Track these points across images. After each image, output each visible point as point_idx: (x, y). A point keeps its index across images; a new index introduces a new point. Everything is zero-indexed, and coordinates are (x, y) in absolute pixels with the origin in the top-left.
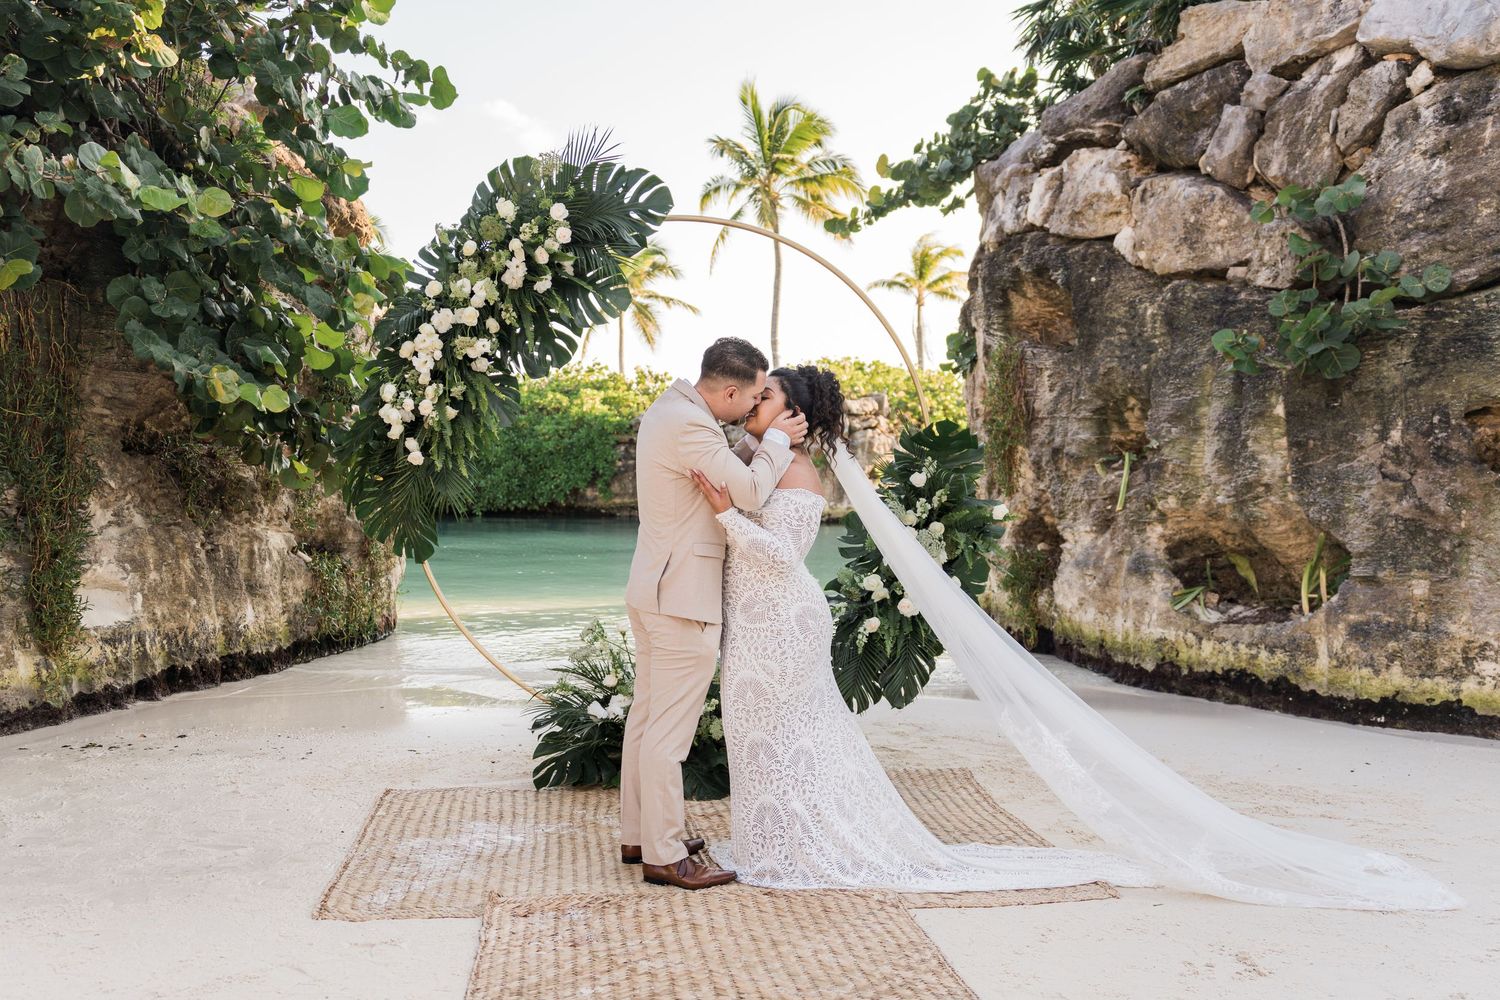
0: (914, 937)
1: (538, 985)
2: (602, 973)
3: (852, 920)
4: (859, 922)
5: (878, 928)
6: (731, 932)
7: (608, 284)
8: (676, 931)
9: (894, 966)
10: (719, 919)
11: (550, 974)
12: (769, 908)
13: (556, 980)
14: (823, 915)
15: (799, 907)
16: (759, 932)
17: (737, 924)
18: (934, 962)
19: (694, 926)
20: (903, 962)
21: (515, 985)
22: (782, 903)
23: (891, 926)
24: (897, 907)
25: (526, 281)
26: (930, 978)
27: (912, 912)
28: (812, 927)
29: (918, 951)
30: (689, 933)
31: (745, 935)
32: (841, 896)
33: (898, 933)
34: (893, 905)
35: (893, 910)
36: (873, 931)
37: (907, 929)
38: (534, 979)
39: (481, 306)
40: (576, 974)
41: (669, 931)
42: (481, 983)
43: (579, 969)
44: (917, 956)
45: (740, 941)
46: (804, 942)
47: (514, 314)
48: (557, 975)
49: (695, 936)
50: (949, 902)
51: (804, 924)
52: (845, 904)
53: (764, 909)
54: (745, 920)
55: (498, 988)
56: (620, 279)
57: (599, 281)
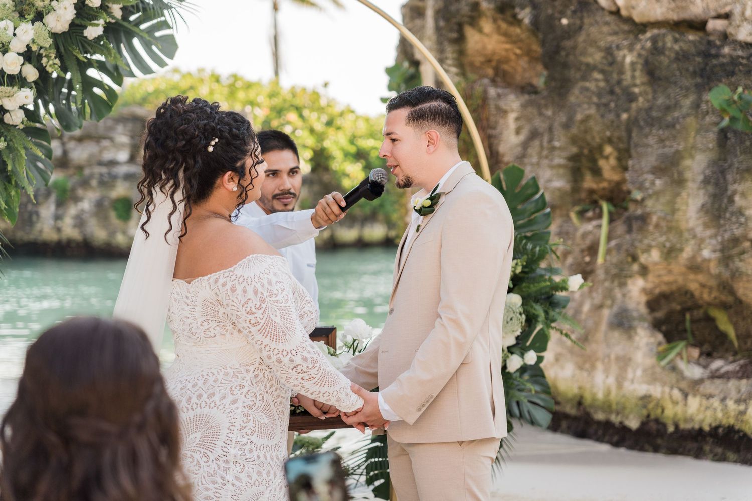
7: (151, 30)
25: (72, 24)
39: (21, 51)
47: (57, 61)
56: (165, 25)
57: (143, 26)
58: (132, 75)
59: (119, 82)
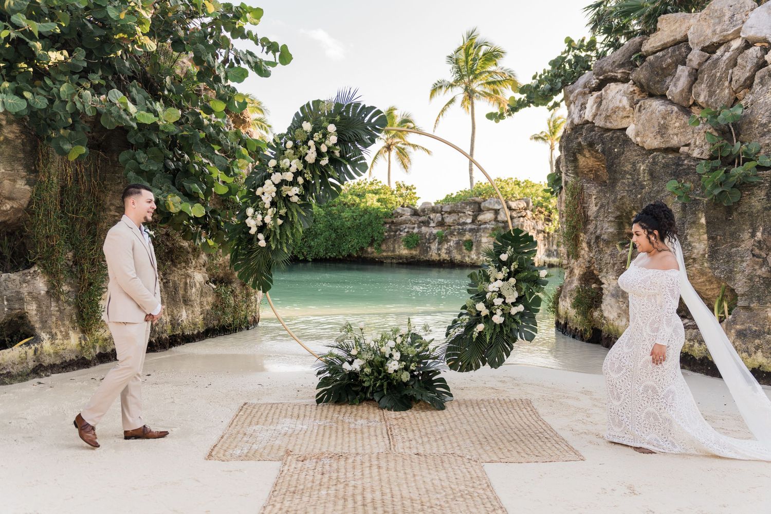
0: (480, 475)
1: (303, 489)
2: (332, 485)
3: (453, 467)
4: (456, 468)
5: (465, 470)
6: (396, 471)
7: (356, 161)
8: (370, 469)
9: (466, 486)
10: (392, 464)
11: (309, 485)
12: (416, 461)
13: (312, 488)
14: (440, 464)
15: (430, 461)
16: (408, 470)
17: (399, 468)
18: (486, 485)
19: (379, 467)
20: (471, 485)
21: (292, 489)
22: (423, 459)
23: (471, 469)
24: (476, 462)
25: (316, 160)
26: (481, 492)
27: (482, 464)
28: (434, 469)
29: (479, 480)
30: (377, 470)
31: (402, 472)
32: (451, 456)
33: (473, 472)
34: (475, 461)
35: (475, 463)
36: (461, 472)
37: (478, 471)
38: (302, 487)
39: (294, 171)
40: (321, 485)
41: (368, 469)
42: (277, 488)
43: (322, 484)
44: (478, 482)
45: (399, 474)
46: (428, 475)
47: (311, 175)
48: (312, 486)
49: (379, 472)
50: (502, 460)
51: (430, 467)
52: (452, 460)
53: (413, 461)
54: (403, 466)
55: (285, 490)
56: (362, 158)
57: (352, 159)
58: (346, 180)
59: (343, 184)
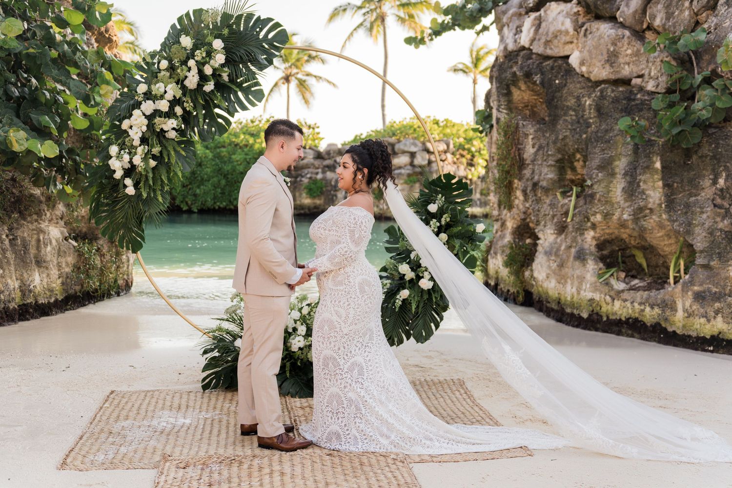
0: (409, 480)
3: (375, 470)
4: (379, 471)
5: (389, 475)
6: (303, 478)
7: (249, 87)
8: (271, 477)
10: (298, 470)
12: (329, 463)
14: (359, 467)
15: (347, 464)
16: (319, 477)
17: (308, 473)
19: (282, 474)
22: (337, 460)
23: (397, 473)
24: (403, 462)
25: (198, 85)
27: (411, 465)
28: (351, 474)
30: (279, 478)
31: (311, 479)
32: (372, 456)
33: (400, 477)
34: (401, 461)
35: (401, 464)
36: (386, 477)
37: (406, 475)
39: (171, 99)
41: (267, 476)
45: (308, 483)
46: (344, 483)
47: (192, 104)
49: (282, 480)
50: (435, 459)
51: (347, 472)
52: (374, 461)
53: (325, 463)
54: (313, 470)
56: (257, 84)
57: (245, 85)
58: (237, 111)
